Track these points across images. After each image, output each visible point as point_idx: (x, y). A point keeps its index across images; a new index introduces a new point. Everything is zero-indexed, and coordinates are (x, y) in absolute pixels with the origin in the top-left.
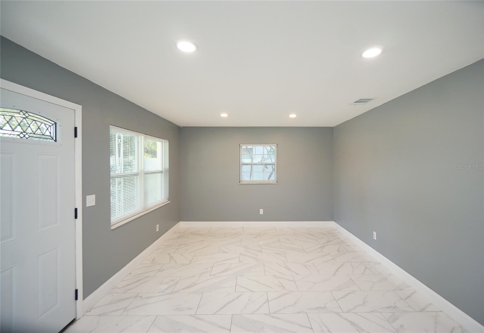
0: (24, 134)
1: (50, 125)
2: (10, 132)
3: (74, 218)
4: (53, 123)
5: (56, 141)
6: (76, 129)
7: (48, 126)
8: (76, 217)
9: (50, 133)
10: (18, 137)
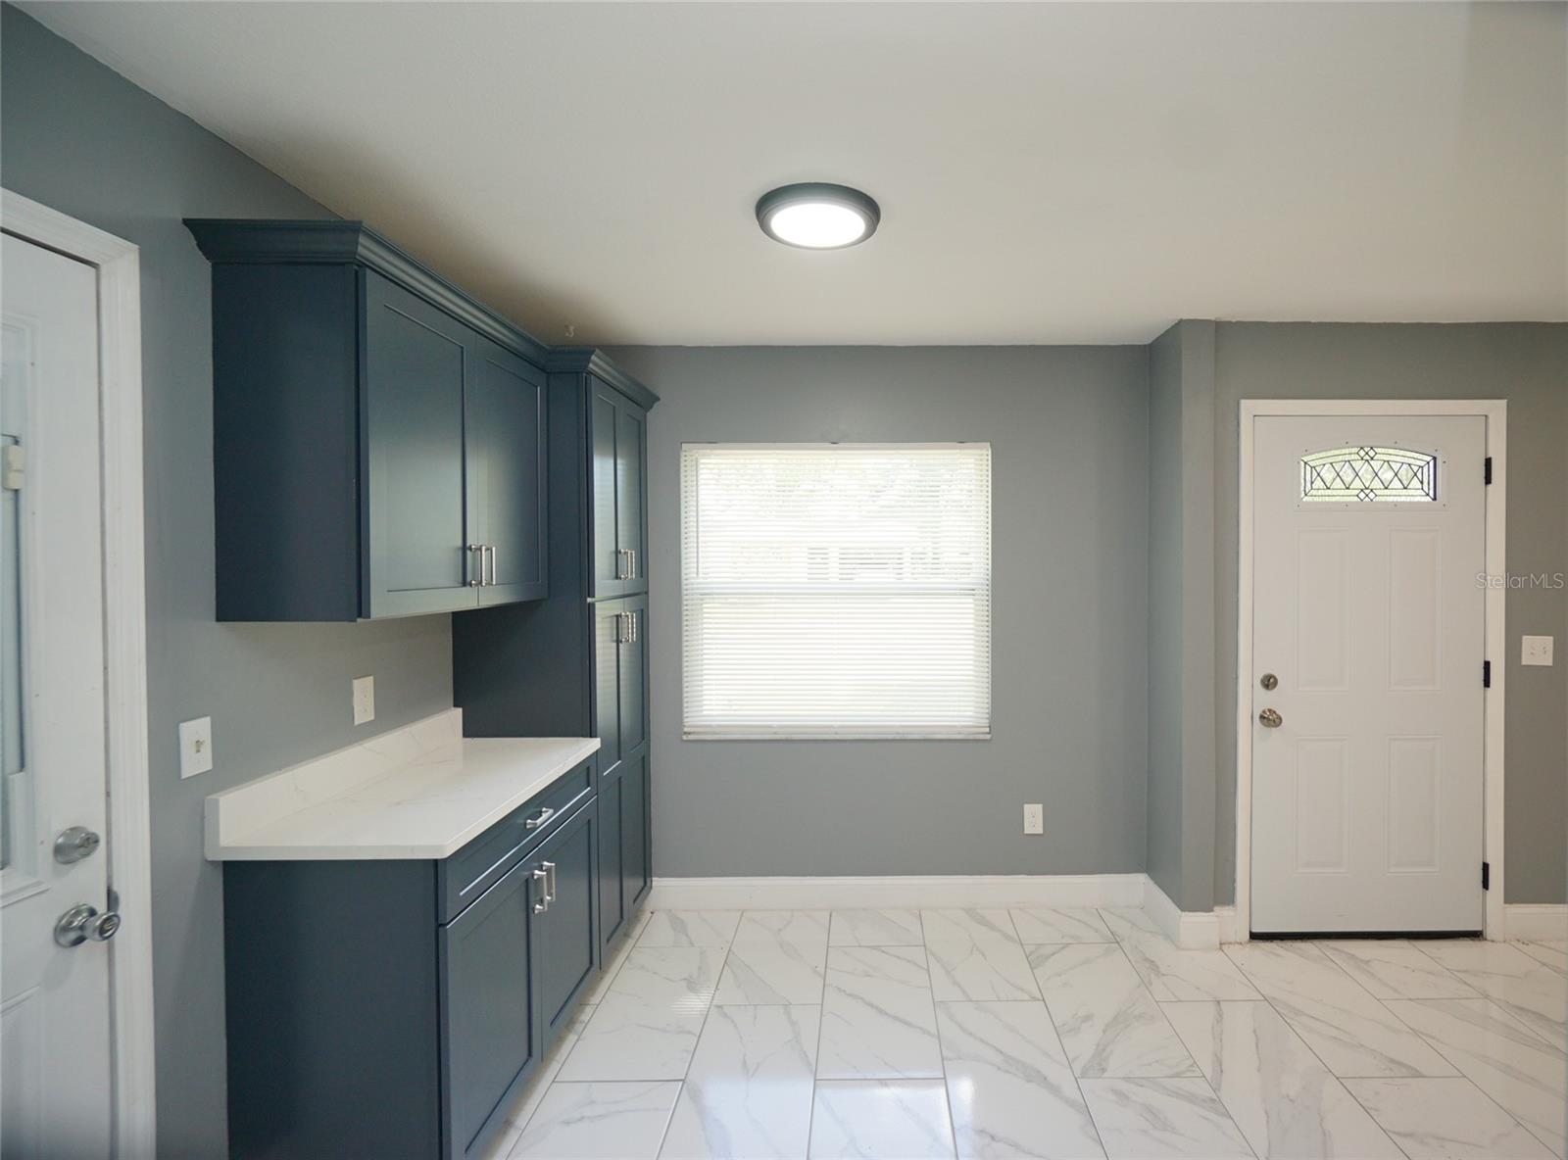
0: (1367, 491)
1: (1422, 463)
2: (1342, 492)
3: (1482, 685)
4: (1429, 458)
5: (1435, 499)
6: (1488, 462)
7: (1415, 469)
8: (1487, 683)
9: (1422, 482)
10: (1356, 499)
